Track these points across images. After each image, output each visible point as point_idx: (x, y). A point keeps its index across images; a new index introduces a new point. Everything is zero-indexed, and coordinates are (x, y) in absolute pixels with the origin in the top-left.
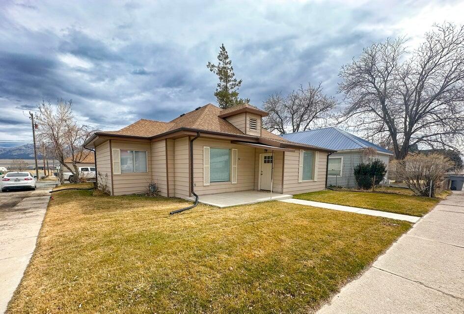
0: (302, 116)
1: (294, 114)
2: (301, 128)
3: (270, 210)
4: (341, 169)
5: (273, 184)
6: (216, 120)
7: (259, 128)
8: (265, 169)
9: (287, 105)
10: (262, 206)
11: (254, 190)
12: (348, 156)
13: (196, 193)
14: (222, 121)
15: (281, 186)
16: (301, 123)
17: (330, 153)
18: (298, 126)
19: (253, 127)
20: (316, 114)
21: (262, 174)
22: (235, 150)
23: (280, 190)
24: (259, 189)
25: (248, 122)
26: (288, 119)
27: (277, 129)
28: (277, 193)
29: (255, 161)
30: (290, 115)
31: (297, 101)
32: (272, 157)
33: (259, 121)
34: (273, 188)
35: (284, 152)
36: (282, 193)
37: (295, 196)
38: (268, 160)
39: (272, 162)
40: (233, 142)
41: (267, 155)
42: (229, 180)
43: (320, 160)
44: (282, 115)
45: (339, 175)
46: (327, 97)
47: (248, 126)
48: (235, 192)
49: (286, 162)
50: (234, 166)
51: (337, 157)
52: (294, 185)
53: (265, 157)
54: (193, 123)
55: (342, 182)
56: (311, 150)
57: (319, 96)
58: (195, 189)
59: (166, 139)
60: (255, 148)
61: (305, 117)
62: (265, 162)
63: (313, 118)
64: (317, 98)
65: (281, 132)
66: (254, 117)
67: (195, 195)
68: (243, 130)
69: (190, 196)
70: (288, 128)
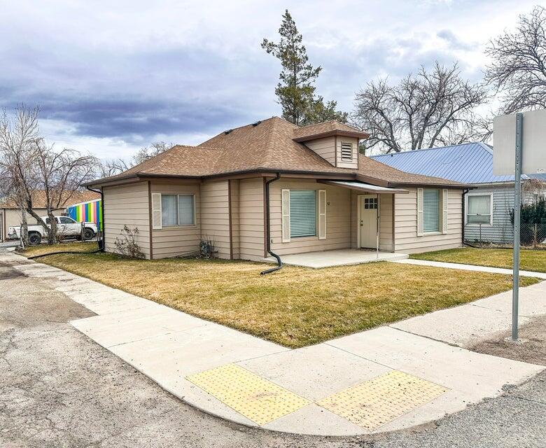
0: (427, 119)
1: (412, 113)
3: (377, 270)
4: (492, 214)
5: (380, 239)
6: (292, 147)
7: (355, 156)
8: (367, 217)
9: (399, 97)
10: (366, 266)
11: (351, 248)
12: (500, 193)
13: (274, 252)
14: (299, 147)
15: (391, 242)
16: (427, 129)
17: (465, 191)
18: (421, 137)
19: (346, 156)
20: (452, 114)
21: (362, 225)
22: (322, 192)
23: (389, 247)
24: (359, 247)
25: (339, 149)
26: (402, 122)
28: (386, 251)
29: (351, 205)
30: (404, 116)
31: (416, 92)
32: (376, 200)
33: (355, 146)
34: (380, 244)
35: (393, 195)
36: (393, 252)
37: (412, 256)
38: (372, 203)
39: (376, 207)
40: (319, 181)
41: (369, 197)
42: (316, 235)
44: (392, 116)
45: (489, 223)
46: (470, 85)
47: (339, 155)
48: (324, 251)
49: (396, 213)
50: (322, 215)
51: (483, 194)
52: (412, 240)
53: (366, 201)
54: (263, 153)
55: (490, 232)
56: (436, 189)
57: (456, 83)
58: (272, 247)
59: (229, 181)
60: (351, 190)
61: (434, 118)
62: (366, 207)
63: (447, 121)
64: (452, 87)
65: (390, 145)
67: (273, 255)
68: (332, 161)
69: (266, 257)
70: (403, 137)
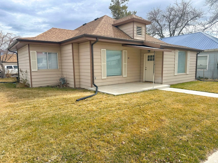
0: (177, 24)
1: (171, 22)
2: (176, 33)
3: (153, 97)
4: (207, 64)
5: (155, 76)
6: (111, 28)
7: (143, 33)
8: (148, 65)
9: (165, 15)
10: (146, 93)
11: (140, 81)
12: (213, 55)
13: (96, 84)
14: (115, 28)
15: (161, 78)
16: (176, 29)
17: (198, 52)
18: (174, 32)
19: (139, 33)
20: (188, 22)
21: (146, 69)
22: (125, 52)
23: (160, 81)
24: (144, 81)
25: (135, 29)
26: (166, 26)
27: (158, 34)
28: (158, 83)
29: (141, 59)
30: (167, 23)
31: (173, 12)
32: (154, 56)
33: (143, 28)
34: (155, 79)
35: (163, 52)
36: (162, 84)
37: (172, 86)
38: (151, 58)
39: (154, 60)
40: (124, 45)
41: (150, 54)
42: (121, 74)
43: (191, 57)
44: (162, 23)
45: (206, 69)
46: (196, 9)
47: (135, 32)
48: (126, 83)
49: (164, 60)
50: (125, 63)
51: (204, 55)
52: (171, 78)
53: (149, 56)
54: (93, 30)
55: (208, 74)
56: (184, 50)
58: (95, 81)
59: (72, 43)
60: (141, 50)
61: (179, 24)
62: (148, 60)
63: (185, 25)
65: (160, 36)
66: (140, 26)
67: (95, 86)
68: (131, 36)
69: (92, 87)
70: (166, 33)
